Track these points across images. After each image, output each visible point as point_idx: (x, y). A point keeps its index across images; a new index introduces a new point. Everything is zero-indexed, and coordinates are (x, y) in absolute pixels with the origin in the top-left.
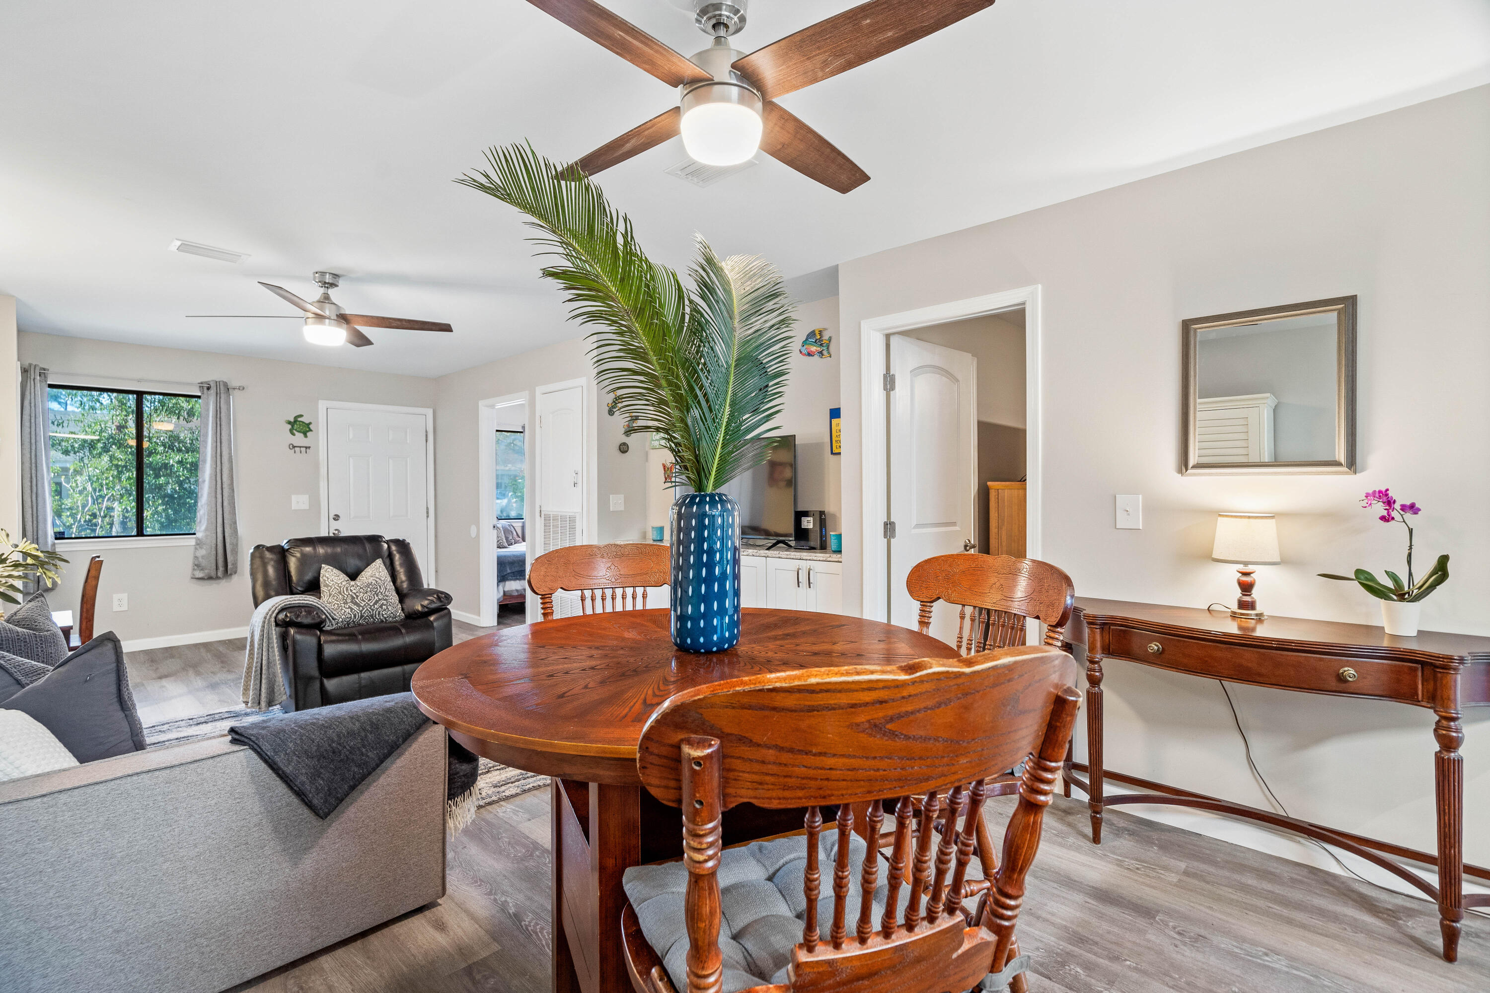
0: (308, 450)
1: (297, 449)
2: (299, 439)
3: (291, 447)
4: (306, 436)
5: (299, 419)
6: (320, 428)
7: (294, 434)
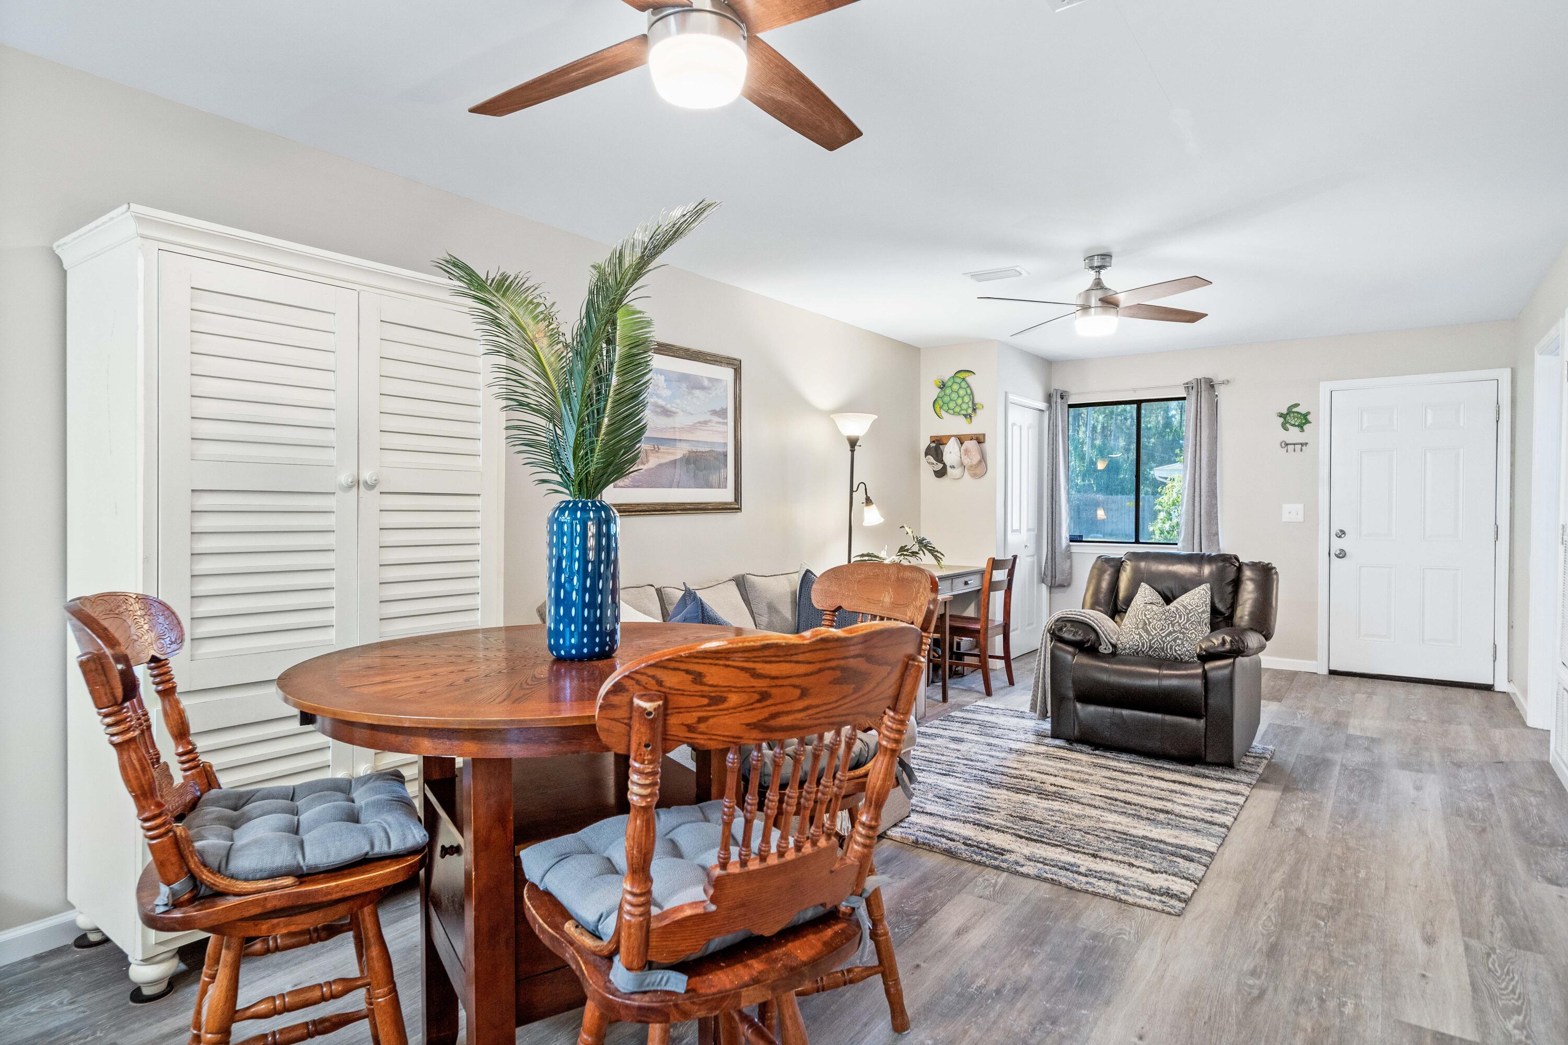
0: (1304, 448)
1: (1291, 447)
2: (1293, 434)
3: (1283, 445)
4: (1302, 431)
5: (1294, 410)
6: (1320, 419)
7: (1287, 430)
